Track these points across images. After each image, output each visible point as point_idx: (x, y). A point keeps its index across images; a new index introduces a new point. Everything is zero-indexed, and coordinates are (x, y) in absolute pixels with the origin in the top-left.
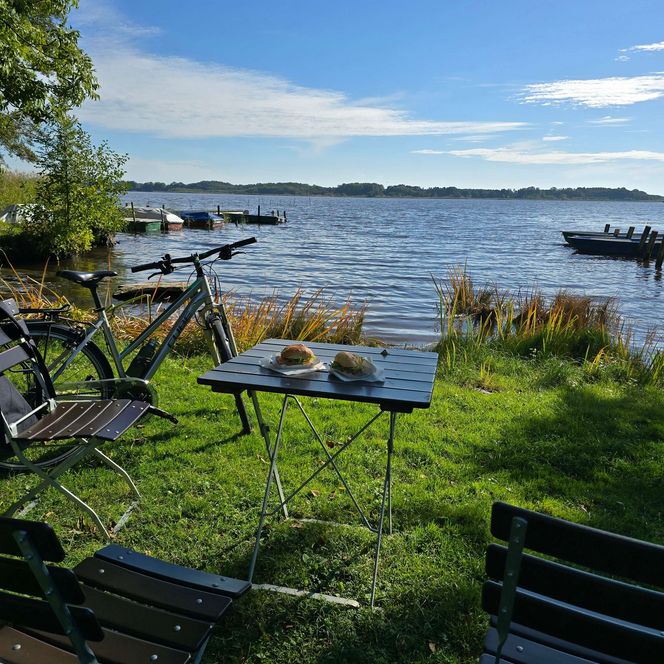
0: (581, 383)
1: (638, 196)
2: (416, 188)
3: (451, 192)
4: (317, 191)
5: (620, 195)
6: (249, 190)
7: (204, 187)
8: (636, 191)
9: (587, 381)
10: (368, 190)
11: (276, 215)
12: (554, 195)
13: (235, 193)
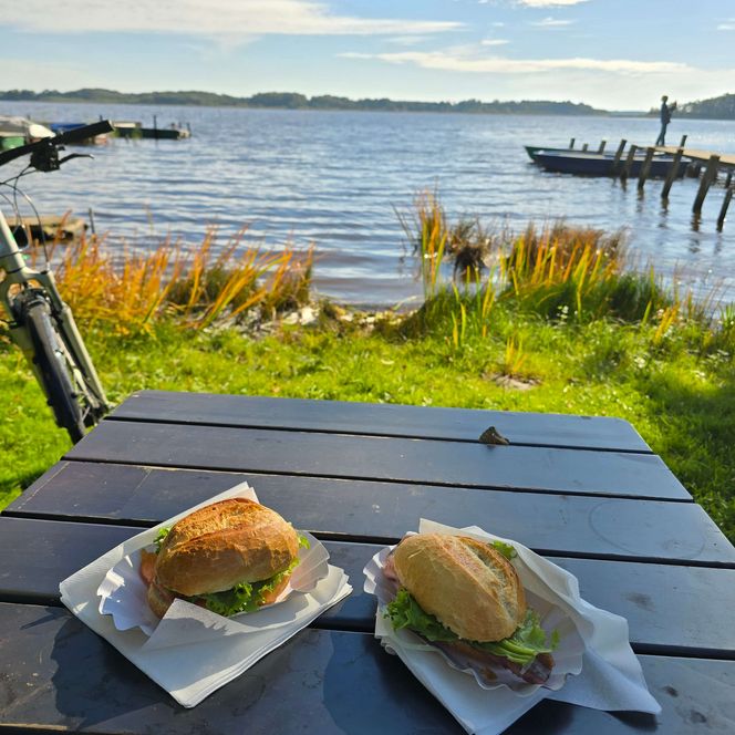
0: (649, 361)
1: (584, 110)
2: (344, 99)
3: (384, 105)
4: (227, 101)
5: (566, 109)
6: (143, 99)
7: (86, 95)
8: (581, 104)
9: (657, 358)
10: (288, 101)
11: (176, 129)
12: (497, 108)
13: (126, 103)
